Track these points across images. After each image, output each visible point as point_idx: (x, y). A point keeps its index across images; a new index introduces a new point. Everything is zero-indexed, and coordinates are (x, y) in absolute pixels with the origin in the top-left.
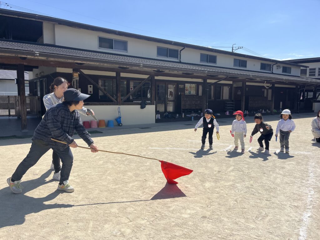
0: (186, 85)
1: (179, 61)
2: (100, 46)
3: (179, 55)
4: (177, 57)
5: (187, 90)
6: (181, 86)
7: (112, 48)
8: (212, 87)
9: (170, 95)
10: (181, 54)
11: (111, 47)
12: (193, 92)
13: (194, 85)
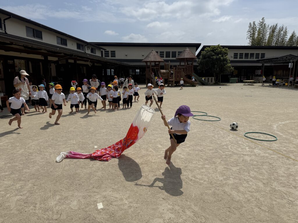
0: (15, 60)
1: (4, 32)
3: (3, 25)
4: (1, 28)
5: (16, 67)
6: (10, 62)
8: (41, 64)
10: (6, 23)
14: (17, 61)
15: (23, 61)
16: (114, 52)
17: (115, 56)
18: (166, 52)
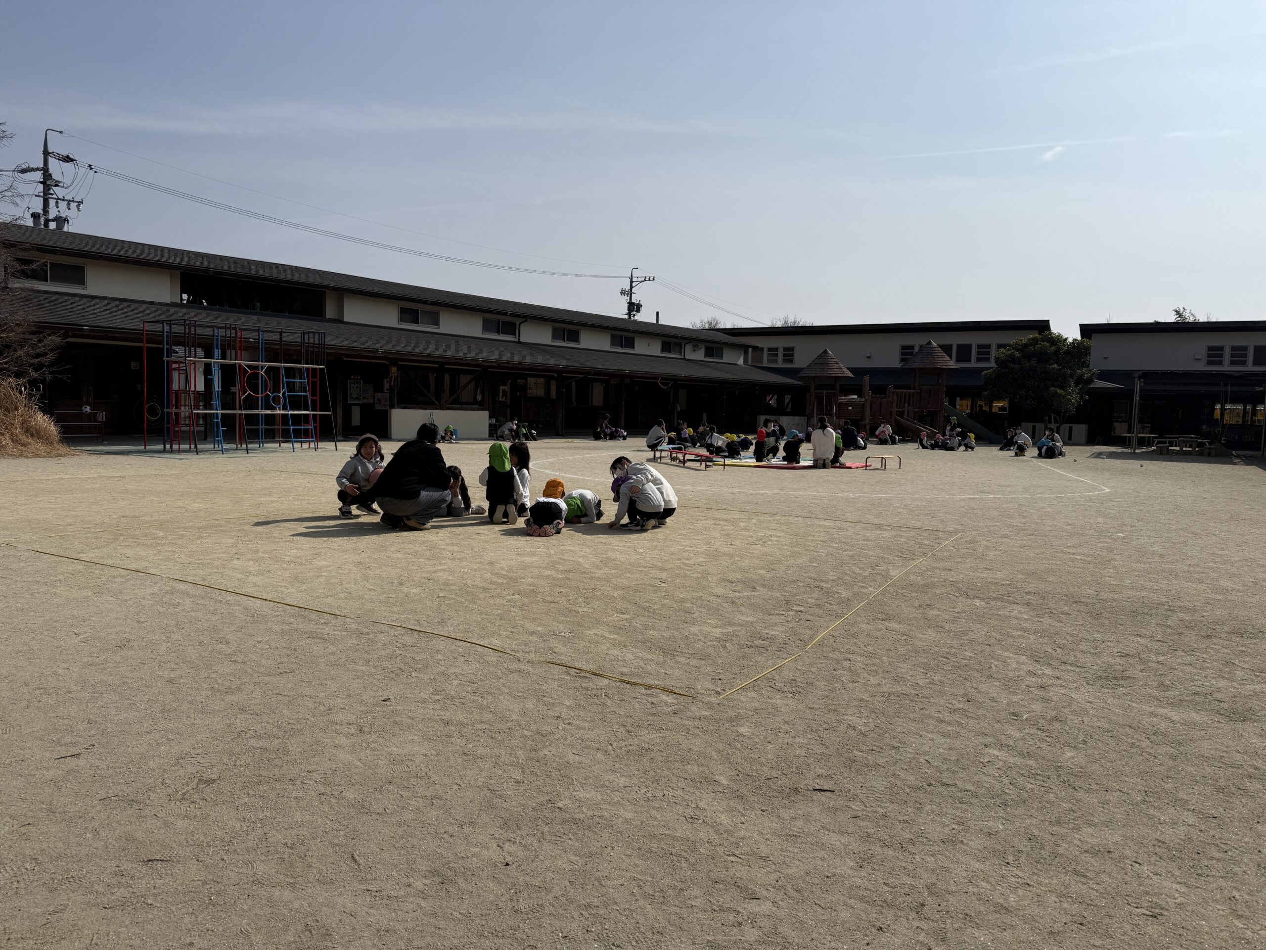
0: (529, 379)
1: (517, 340)
2: (401, 320)
3: (517, 331)
4: (515, 334)
5: (530, 388)
6: (521, 382)
7: (418, 323)
8: (573, 383)
9: (503, 396)
10: (521, 329)
11: (416, 322)
12: (540, 392)
13: (542, 380)
14: (531, 380)
15: (541, 379)
16: (792, 349)
17: (791, 361)
18: (958, 346)
